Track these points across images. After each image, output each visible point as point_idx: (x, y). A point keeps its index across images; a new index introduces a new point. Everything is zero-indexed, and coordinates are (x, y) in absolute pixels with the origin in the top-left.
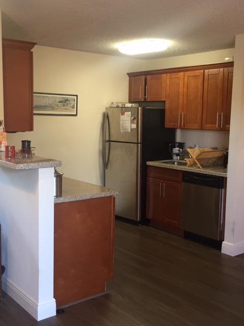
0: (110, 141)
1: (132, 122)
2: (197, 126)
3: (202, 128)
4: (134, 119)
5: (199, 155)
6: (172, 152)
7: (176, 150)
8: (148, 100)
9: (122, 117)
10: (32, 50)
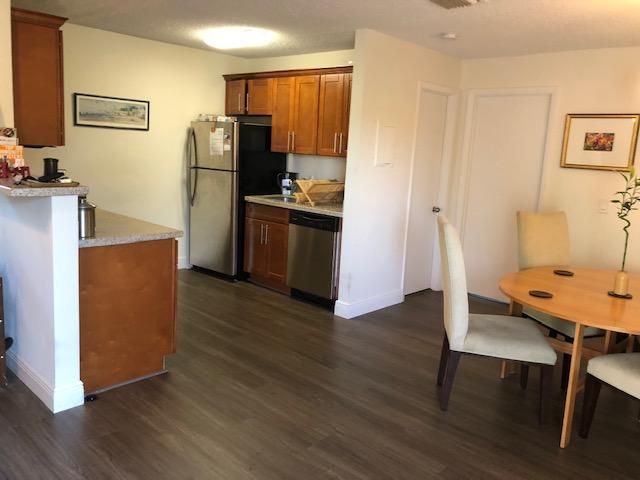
0: (196, 168)
1: (225, 142)
2: (311, 150)
3: (317, 154)
4: (229, 138)
5: (312, 188)
6: (281, 183)
7: (286, 182)
8: (250, 113)
9: (212, 135)
10: (61, 29)
